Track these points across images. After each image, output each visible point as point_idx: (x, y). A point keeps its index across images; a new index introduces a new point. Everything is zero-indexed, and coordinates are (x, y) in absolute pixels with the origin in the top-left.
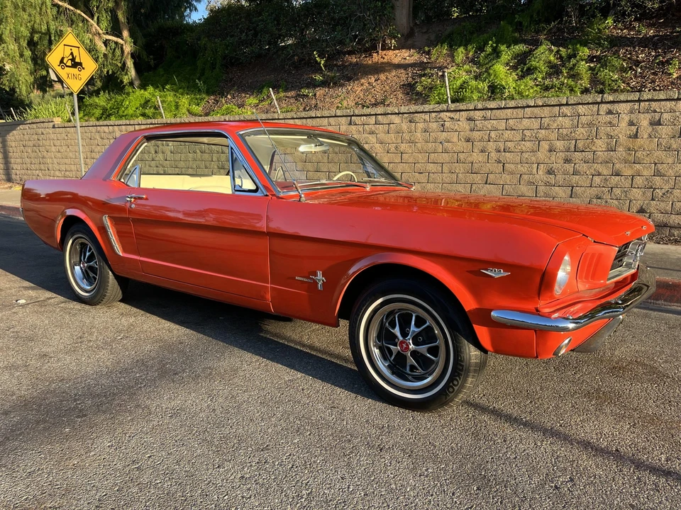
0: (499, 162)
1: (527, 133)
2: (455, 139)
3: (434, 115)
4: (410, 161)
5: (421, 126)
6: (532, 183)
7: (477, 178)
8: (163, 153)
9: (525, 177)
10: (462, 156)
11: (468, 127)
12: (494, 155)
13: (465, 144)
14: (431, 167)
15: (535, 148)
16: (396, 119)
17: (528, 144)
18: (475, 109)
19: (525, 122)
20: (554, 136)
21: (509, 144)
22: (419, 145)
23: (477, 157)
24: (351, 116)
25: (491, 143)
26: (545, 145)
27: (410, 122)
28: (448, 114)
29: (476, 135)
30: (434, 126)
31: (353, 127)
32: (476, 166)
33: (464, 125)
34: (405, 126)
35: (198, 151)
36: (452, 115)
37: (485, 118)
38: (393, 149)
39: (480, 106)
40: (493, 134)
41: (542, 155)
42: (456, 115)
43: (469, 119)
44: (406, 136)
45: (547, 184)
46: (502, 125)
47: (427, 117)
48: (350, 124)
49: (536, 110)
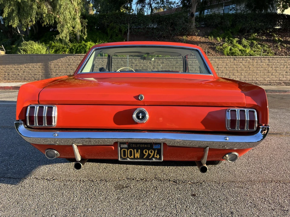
0: (275, 70)
1: (282, 63)
2: (265, 65)
3: (259, 58)
4: (252, 70)
5: (256, 61)
6: (282, 75)
7: (270, 74)
8: (157, 68)
9: (281, 73)
10: (266, 69)
11: (268, 62)
12: (274, 68)
13: (267, 66)
14: (258, 71)
15: (284, 67)
16: (249, 59)
17: (282, 66)
18: (271, 58)
19: (282, 61)
20: (288, 64)
21: (278, 66)
22: (255, 66)
23: (270, 69)
24: (235, 58)
25: (274, 66)
26: (286, 66)
27: (253, 60)
28: (263, 58)
29: (270, 63)
30: (259, 61)
31: (235, 61)
32: (269, 71)
33: (267, 61)
34: (251, 61)
35: (174, 68)
36: (264, 59)
37: (272, 60)
38: (247, 67)
39: (272, 57)
40: (274, 64)
41: (285, 68)
42: (265, 59)
43: (268, 60)
44: (251, 64)
45: (286, 75)
46: (276, 61)
47: (258, 59)
48: (234, 60)
49: (284, 58)
